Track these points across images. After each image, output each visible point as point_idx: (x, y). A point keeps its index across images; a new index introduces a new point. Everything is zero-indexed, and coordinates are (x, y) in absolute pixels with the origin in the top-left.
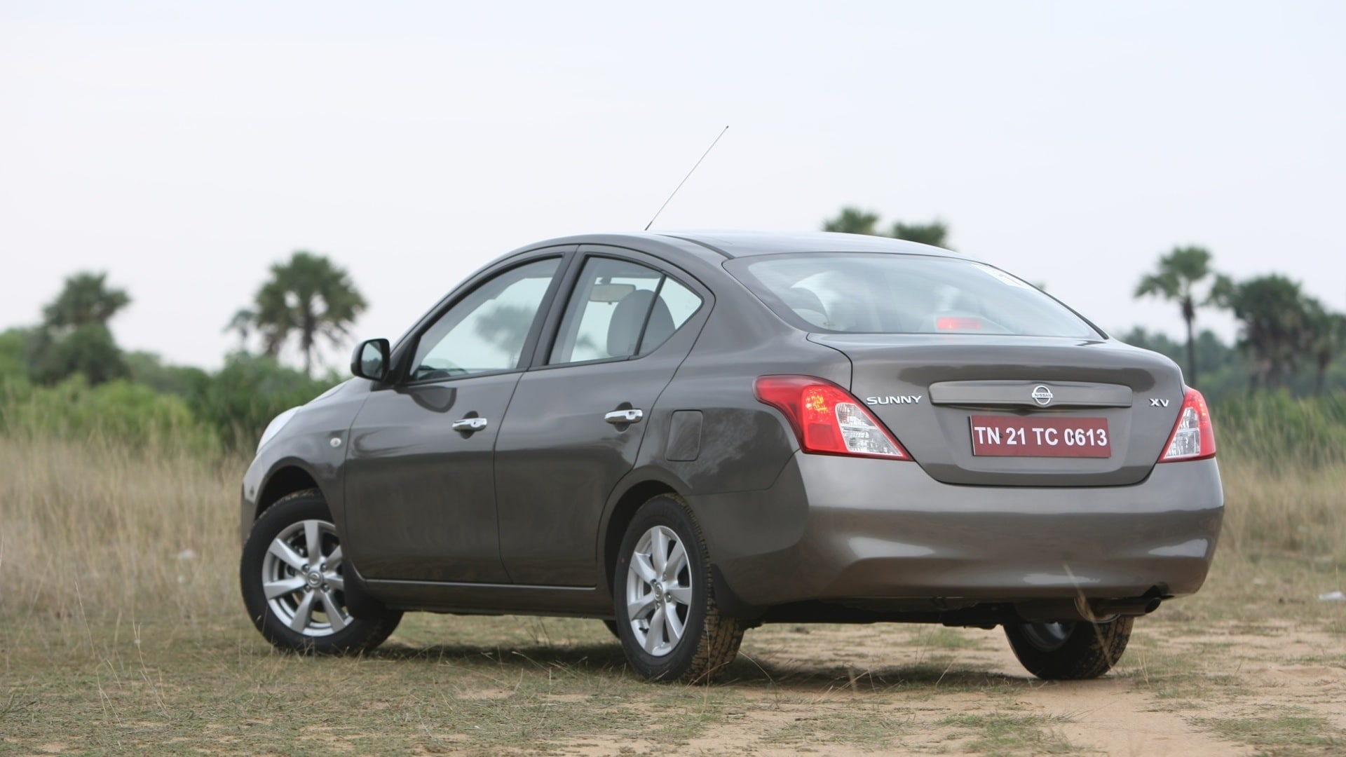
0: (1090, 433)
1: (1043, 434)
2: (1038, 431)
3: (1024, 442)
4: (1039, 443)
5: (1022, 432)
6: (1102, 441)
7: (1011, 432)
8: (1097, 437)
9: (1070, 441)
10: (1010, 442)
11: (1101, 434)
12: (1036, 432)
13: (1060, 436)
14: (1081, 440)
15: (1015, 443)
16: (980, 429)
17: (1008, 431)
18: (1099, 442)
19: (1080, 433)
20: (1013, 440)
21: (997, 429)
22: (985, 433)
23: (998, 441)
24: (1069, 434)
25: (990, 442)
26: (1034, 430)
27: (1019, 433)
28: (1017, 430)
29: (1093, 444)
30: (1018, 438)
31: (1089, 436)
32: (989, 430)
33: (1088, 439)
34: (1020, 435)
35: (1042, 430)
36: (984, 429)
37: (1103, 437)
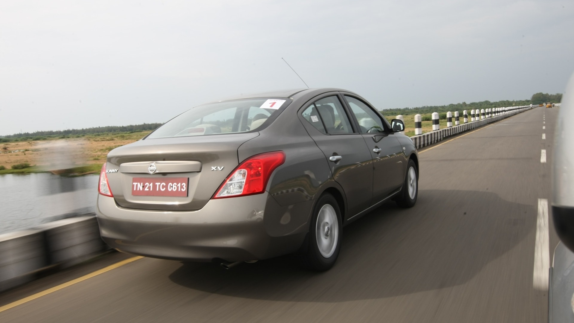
0: (179, 185)
1: (159, 186)
2: (158, 184)
3: (151, 189)
4: (157, 190)
5: (151, 185)
6: (184, 189)
7: (147, 185)
8: (182, 187)
9: (170, 188)
10: (146, 189)
11: (184, 185)
12: (157, 185)
13: (166, 187)
14: (175, 188)
15: (148, 190)
16: (135, 184)
17: (146, 184)
18: (182, 190)
19: (175, 185)
20: (147, 188)
21: (142, 184)
22: (137, 185)
23: (141, 189)
24: (170, 185)
25: (138, 189)
26: (156, 184)
27: (150, 185)
28: (150, 184)
29: (179, 190)
30: (149, 188)
31: (178, 186)
32: (139, 184)
33: (178, 187)
34: (150, 186)
35: (159, 183)
36: (137, 183)
37: (184, 187)
